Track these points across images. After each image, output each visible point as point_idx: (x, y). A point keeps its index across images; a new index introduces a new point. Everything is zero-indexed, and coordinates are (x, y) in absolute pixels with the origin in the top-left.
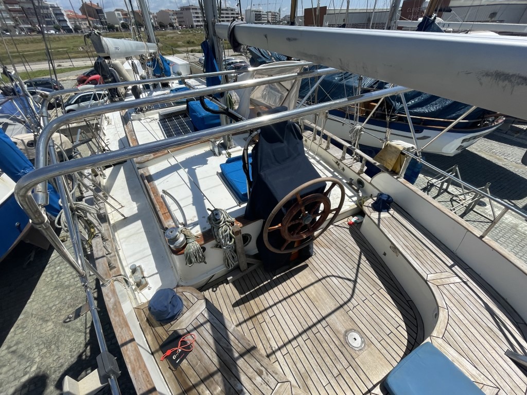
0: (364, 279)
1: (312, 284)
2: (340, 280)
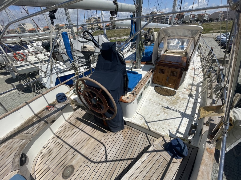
0: (111, 167)
1: (96, 139)
2: (104, 152)
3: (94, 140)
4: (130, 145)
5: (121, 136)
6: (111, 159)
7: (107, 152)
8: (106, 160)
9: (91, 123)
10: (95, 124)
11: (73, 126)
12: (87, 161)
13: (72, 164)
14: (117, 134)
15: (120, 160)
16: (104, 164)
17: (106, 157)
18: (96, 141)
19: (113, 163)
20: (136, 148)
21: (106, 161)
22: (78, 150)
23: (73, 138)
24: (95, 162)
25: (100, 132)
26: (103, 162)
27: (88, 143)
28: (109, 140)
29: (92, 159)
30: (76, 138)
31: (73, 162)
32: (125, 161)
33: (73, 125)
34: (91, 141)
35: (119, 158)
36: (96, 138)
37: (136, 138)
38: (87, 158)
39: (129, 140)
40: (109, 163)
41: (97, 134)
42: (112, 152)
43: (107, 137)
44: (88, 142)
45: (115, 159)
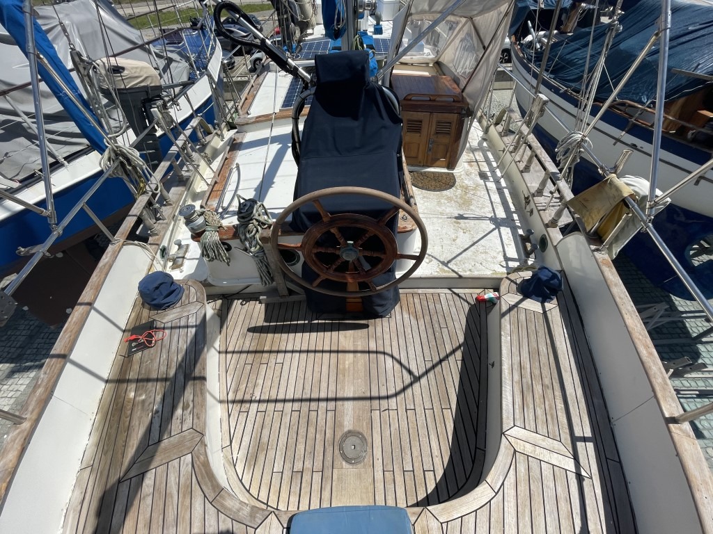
1: (355, 352)
2: (397, 366)
3: (351, 355)
4: (436, 326)
5: (406, 316)
6: (422, 370)
7: (403, 361)
8: (414, 377)
9: (306, 322)
10: (320, 321)
11: (258, 355)
12: (376, 402)
13: (346, 429)
14: (394, 317)
15: (441, 361)
16: (416, 386)
17: (410, 372)
18: (359, 355)
19: (431, 374)
20: (450, 324)
21: (417, 379)
22: (331, 395)
23: (292, 381)
24: (396, 395)
25: (350, 333)
26: (411, 384)
27: (344, 368)
28: (387, 337)
29: (383, 393)
30: (301, 375)
31: (346, 423)
32: (451, 359)
33: (256, 352)
34: (347, 362)
35: (436, 359)
36: (352, 349)
37: (438, 306)
38: (371, 398)
39: (427, 318)
40: (424, 380)
41: (346, 338)
42: (412, 355)
43: (379, 334)
44: (341, 366)
45: (429, 365)
